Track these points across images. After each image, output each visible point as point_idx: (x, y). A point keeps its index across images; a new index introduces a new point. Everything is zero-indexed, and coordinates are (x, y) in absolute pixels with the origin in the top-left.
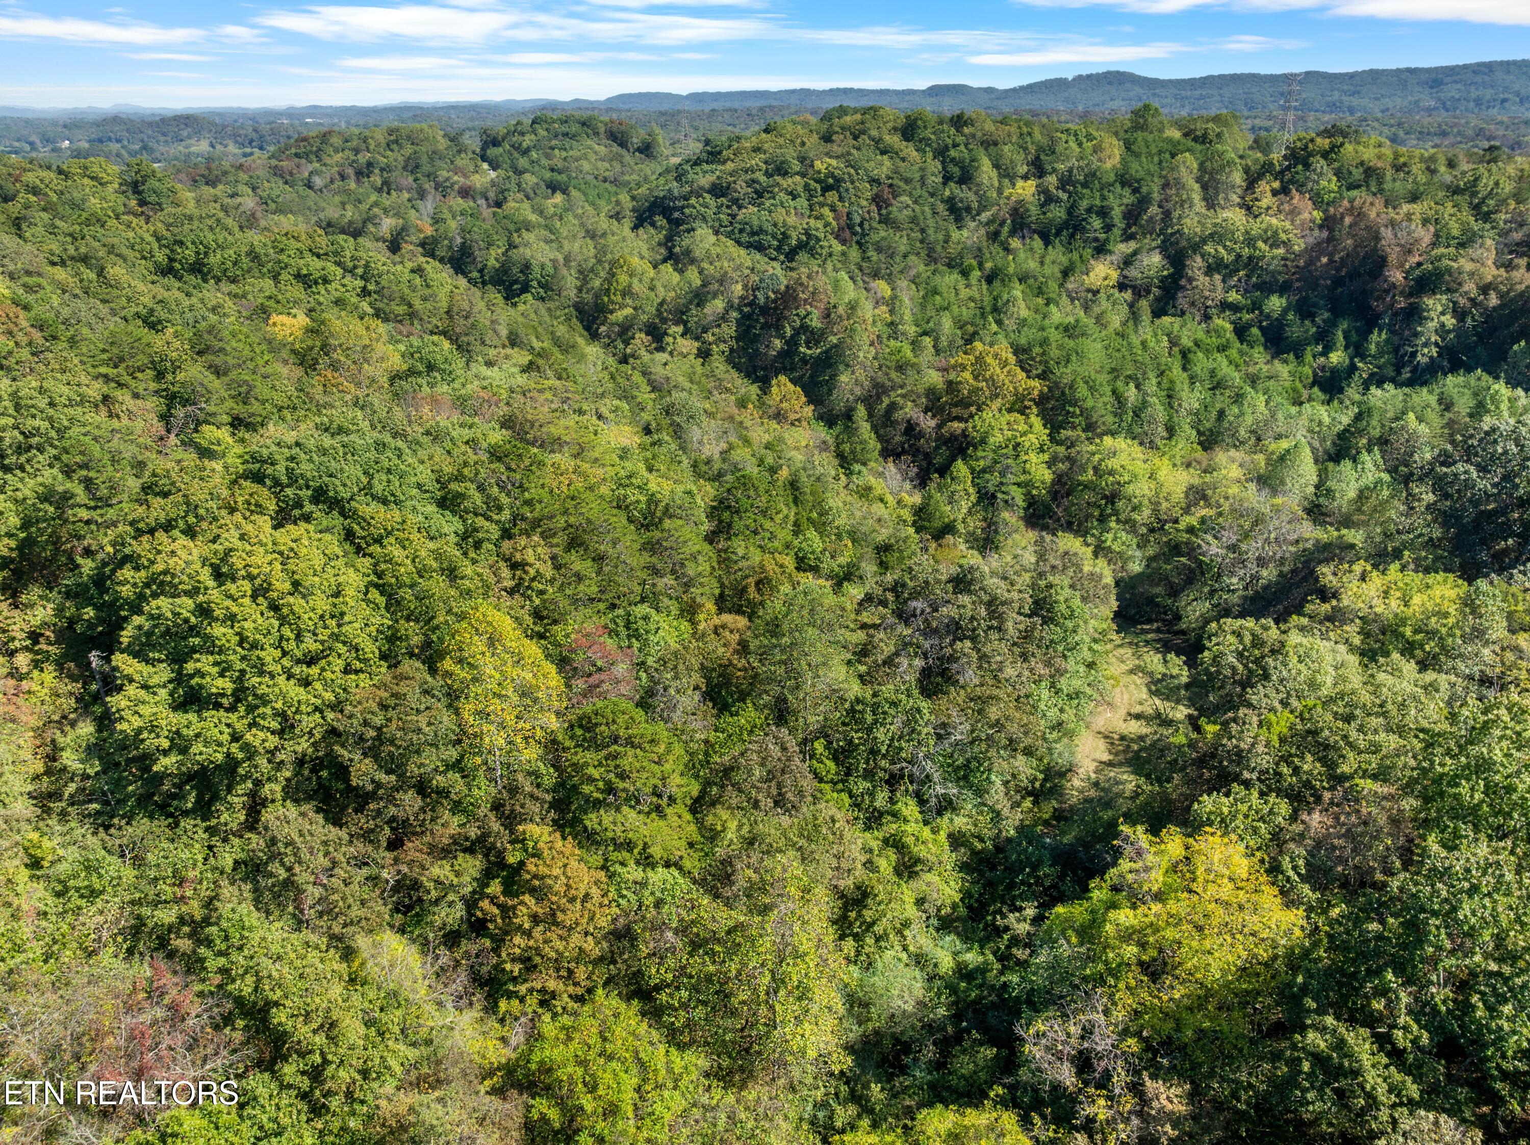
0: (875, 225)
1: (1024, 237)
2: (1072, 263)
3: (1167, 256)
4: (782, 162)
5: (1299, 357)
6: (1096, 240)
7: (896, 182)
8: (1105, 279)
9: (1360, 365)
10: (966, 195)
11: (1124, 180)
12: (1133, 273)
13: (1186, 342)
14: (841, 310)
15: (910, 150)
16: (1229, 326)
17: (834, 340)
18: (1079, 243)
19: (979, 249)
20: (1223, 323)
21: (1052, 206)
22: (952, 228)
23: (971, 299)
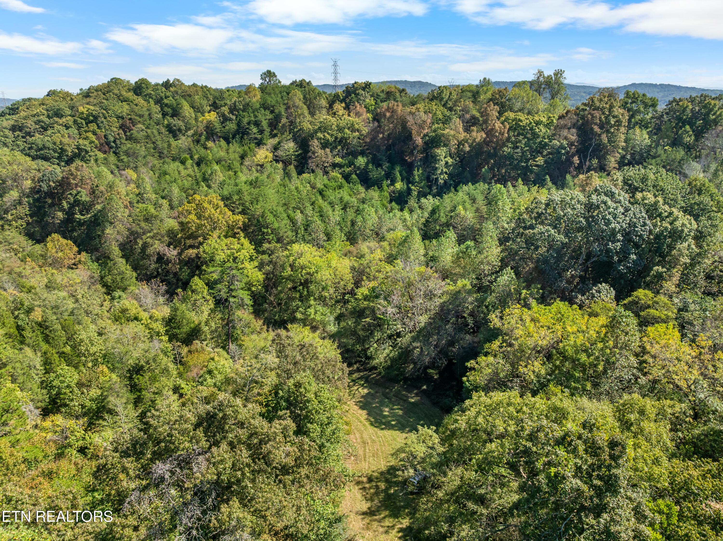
0: (123, 141)
1: (214, 141)
2: (245, 151)
3: (296, 143)
4: (58, 110)
5: (380, 188)
6: (256, 139)
7: (133, 117)
8: (266, 157)
9: (413, 187)
10: (176, 122)
11: (265, 106)
12: (280, 153)
13: (319, 185)
14: (102, 188)
15: (140, 100)
16: (340, 176)
17: (99, 207)
18: (247, 141)
19: (190, 149)
20: (336, 174)
21: (228, 123)
22: (172, 140)
23: (189, 175)
